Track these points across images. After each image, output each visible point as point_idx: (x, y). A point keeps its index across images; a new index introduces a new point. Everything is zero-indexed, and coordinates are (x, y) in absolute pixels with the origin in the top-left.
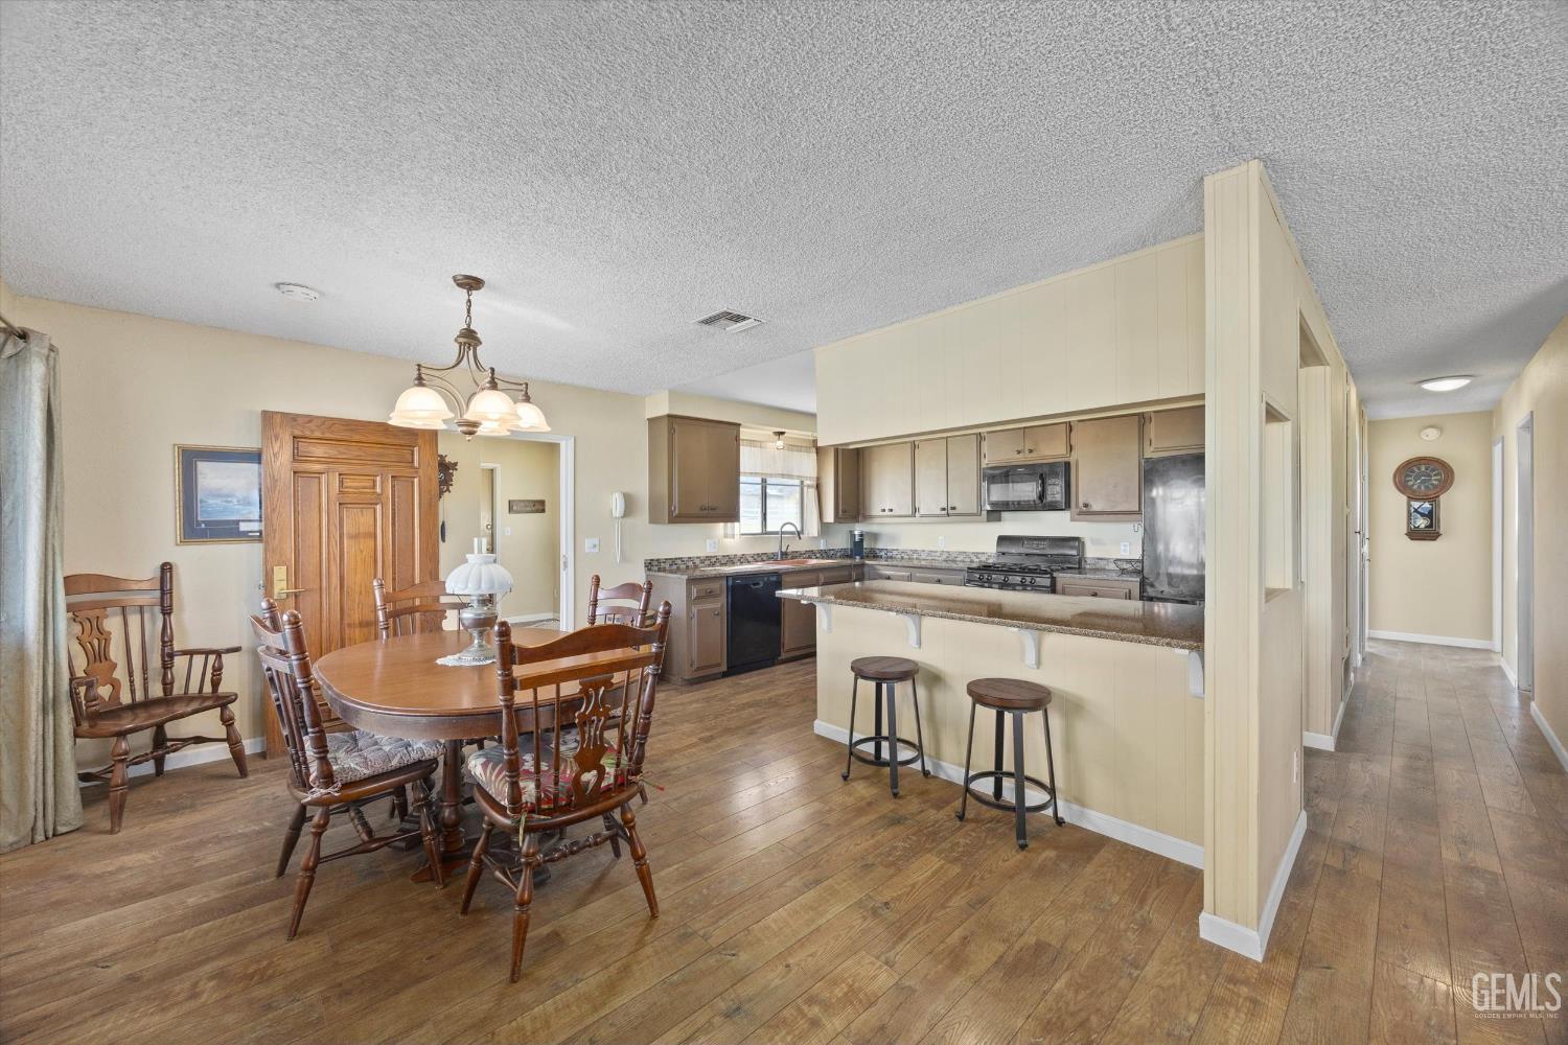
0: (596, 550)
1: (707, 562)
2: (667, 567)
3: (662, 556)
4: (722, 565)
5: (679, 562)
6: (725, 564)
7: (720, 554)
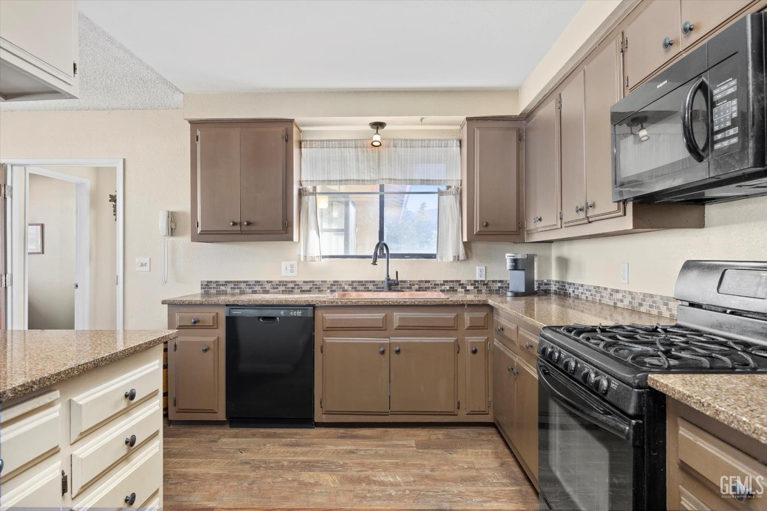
0: (147, 268)
1: (282, 288)
2: (229, 290)
3: (222, 278)
4: (303, 292)
5: (243, 286)
6: (309, 291)
7: (300, 278)
